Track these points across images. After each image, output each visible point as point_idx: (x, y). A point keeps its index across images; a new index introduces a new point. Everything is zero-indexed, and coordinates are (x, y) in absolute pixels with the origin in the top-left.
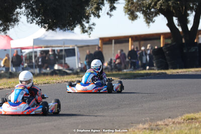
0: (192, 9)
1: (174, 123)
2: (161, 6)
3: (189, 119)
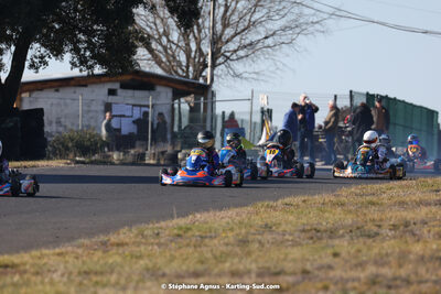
0: (8, 40)
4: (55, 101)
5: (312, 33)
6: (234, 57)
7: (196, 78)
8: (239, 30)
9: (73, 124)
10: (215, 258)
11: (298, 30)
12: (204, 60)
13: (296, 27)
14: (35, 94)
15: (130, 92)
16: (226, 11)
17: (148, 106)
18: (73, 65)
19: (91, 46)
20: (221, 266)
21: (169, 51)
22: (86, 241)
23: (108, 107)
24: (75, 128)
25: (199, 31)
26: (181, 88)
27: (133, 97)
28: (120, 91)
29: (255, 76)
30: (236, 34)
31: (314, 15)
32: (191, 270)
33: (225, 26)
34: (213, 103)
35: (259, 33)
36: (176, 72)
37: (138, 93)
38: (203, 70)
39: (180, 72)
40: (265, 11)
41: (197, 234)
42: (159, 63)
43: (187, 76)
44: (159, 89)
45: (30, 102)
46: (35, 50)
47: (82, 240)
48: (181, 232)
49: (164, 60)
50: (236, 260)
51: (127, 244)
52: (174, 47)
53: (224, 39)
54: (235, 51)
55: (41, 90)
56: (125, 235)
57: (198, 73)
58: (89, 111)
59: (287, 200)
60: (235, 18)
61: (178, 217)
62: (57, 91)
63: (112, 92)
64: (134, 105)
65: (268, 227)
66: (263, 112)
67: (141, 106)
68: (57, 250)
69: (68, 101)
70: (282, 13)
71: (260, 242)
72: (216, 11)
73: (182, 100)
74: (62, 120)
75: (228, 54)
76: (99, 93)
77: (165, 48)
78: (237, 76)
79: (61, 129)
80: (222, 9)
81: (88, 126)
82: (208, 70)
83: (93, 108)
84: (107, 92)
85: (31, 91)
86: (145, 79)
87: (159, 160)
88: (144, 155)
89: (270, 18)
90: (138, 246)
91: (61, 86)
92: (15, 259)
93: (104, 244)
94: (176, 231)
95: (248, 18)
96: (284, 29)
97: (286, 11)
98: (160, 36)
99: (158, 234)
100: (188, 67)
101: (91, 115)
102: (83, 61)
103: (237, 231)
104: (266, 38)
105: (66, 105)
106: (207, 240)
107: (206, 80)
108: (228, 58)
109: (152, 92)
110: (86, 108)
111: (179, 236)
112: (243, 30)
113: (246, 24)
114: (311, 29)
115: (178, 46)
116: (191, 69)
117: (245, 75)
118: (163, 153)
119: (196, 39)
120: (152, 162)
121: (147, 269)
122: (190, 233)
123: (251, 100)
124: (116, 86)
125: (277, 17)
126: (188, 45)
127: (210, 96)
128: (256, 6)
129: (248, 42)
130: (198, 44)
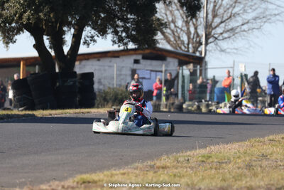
0: (69, 24)
1: (63, 187)
2: (29, 19)
3: (84, 182)
4: (97, 68)
5: (274, 22)
6: (221, 38)
7: (194, 52)
8: (224, 19)
9: (110, 84)
10: (233, 177)
11: (264, 20)
12: (200, 40)
13: (263, 18)
14: (84, 62)
15: (149, 62)
16: (215, 6)
17: (161, 72)
18: (114, 42)
19: (126, 30)
20: (239, 183)
21: (176, 34)
22: (140, 165)
23: (134, 72)
24: (111, 86)
25: (197, 20)
26: (184, 59)
27: (151, 65)
28: (142, 61)
29: (235, 51)
30: (222, 22)
31: (276, 9)
32: (219, 186)
33: (215, 16)
34: (206, 69)
35: (237, 21)
36: (180, 48)
37: (155, 63)
38: (199, 46)
39: (183, 48)
40: (242, 6)
41: (216, 160)
42: (169, 42)
43: (188, 51)
44: (169, 59)
45: (80, 68)
46: (88, 31)
47: (137, 164)
48: (204, 159)
49: (172, 39)
50: (248, 179)
51: (168, 167)
52: (179, 31)
53: (214, 25)
54: (221, 34)
55: (88, 59)
56: (165, 160)
57: (196, 49)
58: (121, 75)
59: (271, 137)
60: (221, 11)
61: (200, 148)
62: (99, 60)
63: (136, 62)
64: (152, 71)
65: (264, 156)
66: (242, 76)
67: (156, 71)
68: (122, 171)
69: (107, 68)
70: (253, 8)
71: (261, 167)
72: (208, 6)
73: (184, 67)
74: (102, 80)
75: (216, 36)
76: (128, 62)
77: (173, 31)
78: (222, 51)
79: (101, 87)
80: (212, 5)
81: (120, 85)
82: (203, 46)
83: (123, 72)
84: (133, 61)
85: (81, 60)
86: (160, 53)
87: (170, 109)
88: (160, 105)
89: (245, 11)
90: (176, 168)
91: (101, 57)
92: (94, 177)
93: (152, 167)
94: (200, 159)
95: (230, 11)
96: (255, 19)
97: (256, 6)
98: (169, 23)
99: (188, 160)
100: (188, 44)
101: (122, 77)
102: (121, 40)
103: (244, 159)
104: (243, 25)
105: (105, 70)
106: (224, 165)
107: (201, 54)
108: (216, 38)
109: (164, 62)
110: (118, 73)
111: (203, 161)
112: (227, 19)
113: (229, 15)
114: (273, 19)
115: (181, 30)
116: (190, 46)
117: (228, 50)
118: (173, 104)
119: (194, 25)
120: (165, 110)
121: (188, 185)
122: (211, 160)
123: (233, 68)
124: (139, 57)
125: (250, 11)
126: (188, 29)
127: (204, 65)
128: (236, 2)
129: (230, 27)
130: (196, 29)
